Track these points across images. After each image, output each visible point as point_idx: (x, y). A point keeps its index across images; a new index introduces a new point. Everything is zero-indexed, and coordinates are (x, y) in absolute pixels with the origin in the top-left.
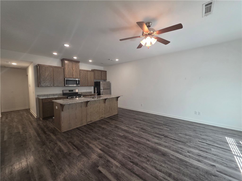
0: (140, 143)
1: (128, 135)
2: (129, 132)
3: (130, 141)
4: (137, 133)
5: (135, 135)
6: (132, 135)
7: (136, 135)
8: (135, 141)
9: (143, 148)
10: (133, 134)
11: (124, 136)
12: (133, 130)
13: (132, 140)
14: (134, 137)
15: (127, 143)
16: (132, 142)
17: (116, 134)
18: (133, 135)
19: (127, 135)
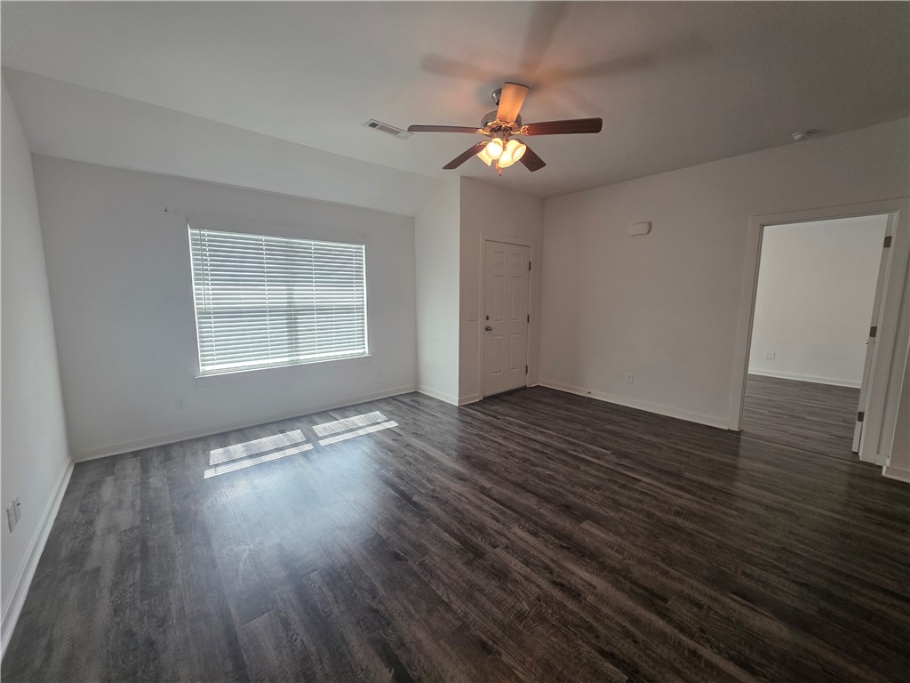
0: (516, 484)
1: (558, 520)
2: (555, 536)
3: (548, 494)
4: (516, 529)
5: (528, 519)
6: (541, 516)
7: (522, 515)
8: (531, 492)
9: (510, 473)
10: (535, 523)
11: (579, 520)
12: (533, 552)
13: (543, 498)
14: (534, 507)
15: (561, 490)
16: (542, 491)
17: (617, 533)
18: (535, 518)
19: (565, 523)
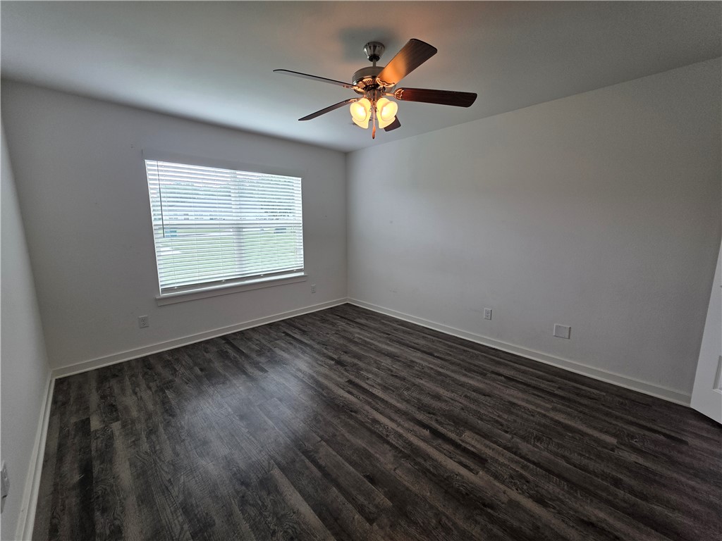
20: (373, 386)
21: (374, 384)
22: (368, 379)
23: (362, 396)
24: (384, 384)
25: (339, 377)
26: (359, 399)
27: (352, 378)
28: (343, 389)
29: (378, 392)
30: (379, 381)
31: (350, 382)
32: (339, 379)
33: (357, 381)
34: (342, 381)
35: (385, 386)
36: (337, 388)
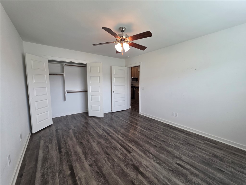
20: (120, 149)
21: (119, 150)
22: (121, 154)
23: (125, 145)
24: (115, 150)
25: (135, 156)
26: (127, 144)
27: (129, 155)
28: (133, 149)
29: (119, 146)
30: (117, 152)
31: (130, 152)
32: (135, 154)
33: (126, 153)
34: (133, 153)
35: (115, 149)
36: (135, 150)
